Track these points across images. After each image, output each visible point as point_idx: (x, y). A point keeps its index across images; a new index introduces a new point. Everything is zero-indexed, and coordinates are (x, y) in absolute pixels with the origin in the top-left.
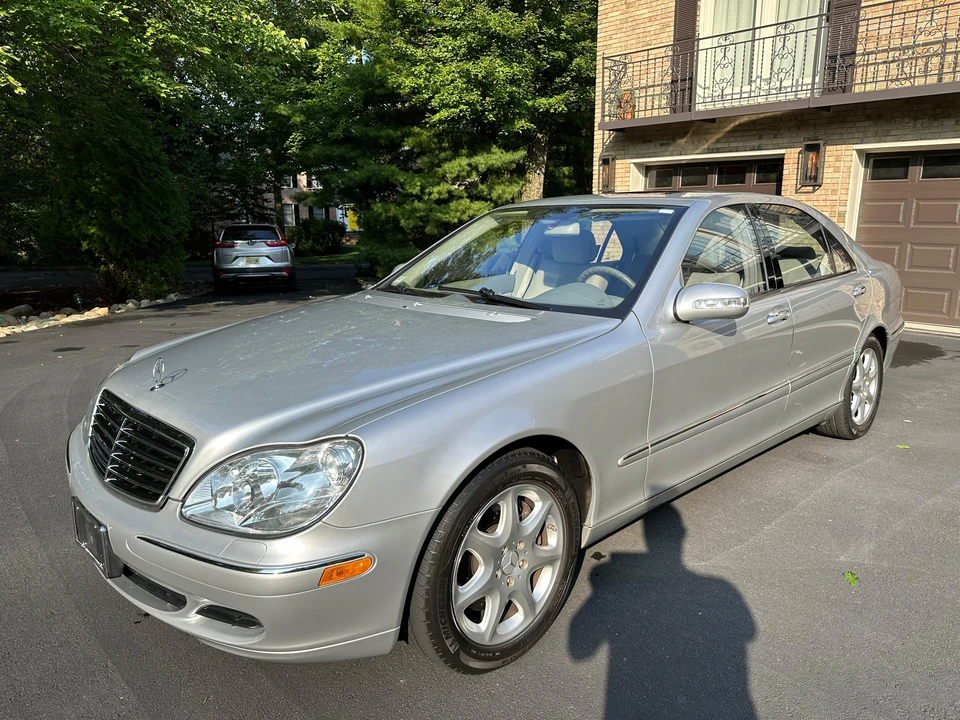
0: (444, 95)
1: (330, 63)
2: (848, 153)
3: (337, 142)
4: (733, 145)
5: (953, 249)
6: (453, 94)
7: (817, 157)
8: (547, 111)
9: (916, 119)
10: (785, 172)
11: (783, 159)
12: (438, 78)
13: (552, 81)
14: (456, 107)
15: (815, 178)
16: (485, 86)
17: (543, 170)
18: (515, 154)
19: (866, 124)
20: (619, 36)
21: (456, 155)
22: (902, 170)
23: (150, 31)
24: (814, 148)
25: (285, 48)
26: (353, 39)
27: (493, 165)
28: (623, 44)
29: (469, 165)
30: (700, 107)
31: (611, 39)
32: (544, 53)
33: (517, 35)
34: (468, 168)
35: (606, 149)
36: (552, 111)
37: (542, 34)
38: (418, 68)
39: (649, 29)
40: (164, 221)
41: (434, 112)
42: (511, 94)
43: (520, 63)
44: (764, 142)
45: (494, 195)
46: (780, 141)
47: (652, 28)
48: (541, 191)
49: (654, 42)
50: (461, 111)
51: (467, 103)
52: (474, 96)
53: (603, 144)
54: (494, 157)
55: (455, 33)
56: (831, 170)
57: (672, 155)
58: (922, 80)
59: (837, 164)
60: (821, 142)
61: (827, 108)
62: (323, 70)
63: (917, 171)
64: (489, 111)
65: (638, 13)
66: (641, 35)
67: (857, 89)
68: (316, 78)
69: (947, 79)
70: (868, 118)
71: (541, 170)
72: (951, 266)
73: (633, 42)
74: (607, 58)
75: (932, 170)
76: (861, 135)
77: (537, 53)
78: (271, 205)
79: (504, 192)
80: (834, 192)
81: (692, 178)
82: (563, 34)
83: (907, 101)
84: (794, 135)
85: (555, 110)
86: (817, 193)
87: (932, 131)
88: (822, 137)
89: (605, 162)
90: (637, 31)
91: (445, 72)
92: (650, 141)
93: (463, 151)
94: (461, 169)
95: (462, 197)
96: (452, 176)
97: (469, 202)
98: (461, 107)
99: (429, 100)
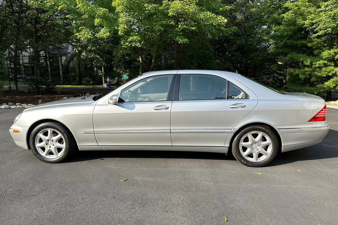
93: (335, 47)
94: (329, 54)
95: (331, 66)
96: (325, 57)
97: (333, 68)
98: (328, 29)
99: (315, 28)
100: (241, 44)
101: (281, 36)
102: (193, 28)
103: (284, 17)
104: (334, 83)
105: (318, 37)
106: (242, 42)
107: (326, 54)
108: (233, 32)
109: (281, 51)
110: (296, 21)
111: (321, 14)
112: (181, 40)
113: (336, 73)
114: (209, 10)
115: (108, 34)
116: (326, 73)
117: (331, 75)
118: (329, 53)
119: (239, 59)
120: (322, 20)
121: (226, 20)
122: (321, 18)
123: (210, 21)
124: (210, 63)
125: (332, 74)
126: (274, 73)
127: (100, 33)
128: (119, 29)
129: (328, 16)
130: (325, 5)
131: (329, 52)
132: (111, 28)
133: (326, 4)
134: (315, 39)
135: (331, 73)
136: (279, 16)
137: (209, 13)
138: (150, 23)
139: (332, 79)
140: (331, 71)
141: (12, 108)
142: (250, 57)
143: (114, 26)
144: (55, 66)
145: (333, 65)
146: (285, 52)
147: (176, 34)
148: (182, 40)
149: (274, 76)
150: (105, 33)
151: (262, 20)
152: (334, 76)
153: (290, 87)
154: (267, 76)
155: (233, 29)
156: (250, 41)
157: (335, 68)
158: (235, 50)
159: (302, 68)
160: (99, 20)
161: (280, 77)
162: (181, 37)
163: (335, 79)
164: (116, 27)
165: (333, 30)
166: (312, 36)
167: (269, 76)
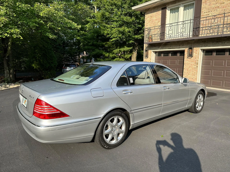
0: (114, 35)
1: (90, 28)
2: (199, 49)
3: (91, 45)
4: (174, 47)
5: (223, 71)
6: (116, 35)
7: (192, 50)
8: (137, 38)
9: (213, 42)
10: (185, 54)
11: (184, 51)
12: (113, 32)
13: (138, 31)
14: (116, 38)
15: (191, 55)
16: (123, 33)
17: (137, 51)
18: (130, 48)
19: (202, 43)
20: (149, 23)
21: (116, 48)
22: (211, 53)
23: (48, 25)
24: (191, 48)
25: (76, 27)
26: (95, 23)
27: (125, 50)
28: (150, 25)
29: (119, 50)
30: (166, 39)
31: (148, 24)
32: (137, 25)
33: (130, 22)
34: (119, 51)
35: (146, 48)
36: (138, 38)
37: (136, 21)
38: (108, 29)
39: (155, 22)
40: (52, 63)
41: (111, 39)
42: (128, 35)
43: (131, 28)
44: (180, 47)
45: (125, 57)
46: (184, 47)
47: (156, 22)
48: (136, 56)
49: (157, 25)
50: (117, 39)
51: (119, 37)
52: (120, 35)
53: (146, 47)
54: (125, 48)
55: (117, 21)
56: (195, 53)
57: (161, 49)
58: (214, 34)
59: (196, 52)
60: (192, 47)
61: (194, 40)
62: (88, 29)
63: (214, 54)
64: (124, 38)
65: (153, 18)
66: (154, 23)
67: (200, 36)
68: (86, 31)
69: (219, 34)
70: (203, 42)
71: (136, 51)
72: (222, 75)
73: (152, 25)
74: (146, 28)
75: (218, 53)
76: (201, 46)
77: (135, 26)
78: (78, 59)
79: (127, 56)
80: (196, 58)
81: (166, 54)
82: (141, 21)
83: (211, 38)
84: (187, 45)
85: (139, 38)
86: (192, 58)
87: (217, 45)
88: (193, 46)
89: (146, 51)
90: (153, 22)
91: (114, 30)
92: (156, 46)
99: (110, 36)
107: (116, 51)
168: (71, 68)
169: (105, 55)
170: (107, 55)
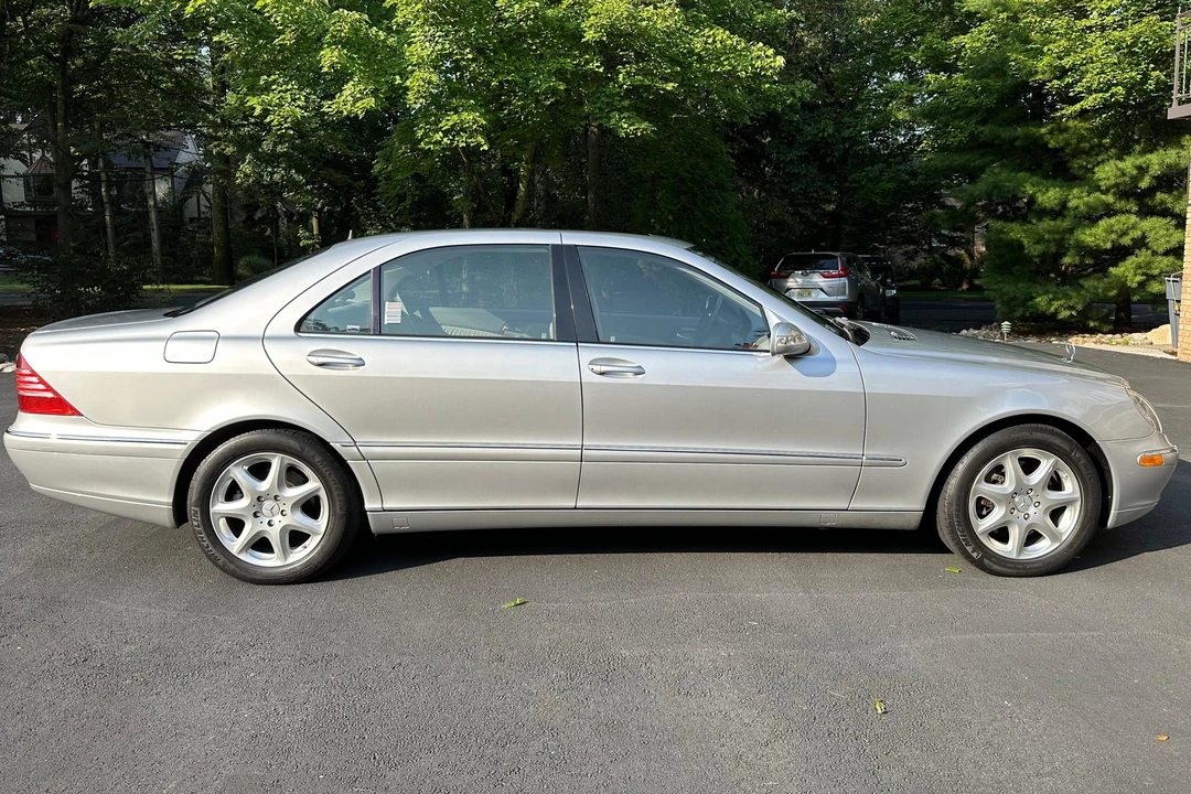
14: (1104, 90)
50: (1113, 95)
93: (1137, 148)
94: (1119, 173)
95: (1129, 212)
96: (1108, 183)
97: (1133, 219)
98: (1114, 90)
99: (1070, 86)
100: (822, 138)
101: (958, 109)
102: (670, 86)
103: (964, 46)
104: (1139, 271)
105: (1083, 114)
106: (824, 131)
107: (1107, 172)
108: (800, 99)
109: (958, 160)
110: (1007, 60)
111: (1090, 37)
112: (626, 126)
113: (1144, 237)
114: (720, 23)
115: (371, 102)
116: (1113, 236)
117: (1130, 243)
118: (1118, 169)
119: (816, 191)
120: (1095, 59)
121: (780, 61)
122: (1089, 52)
123: (726, 63)
124: (718, 203)
125: (1133, 239)
126: (930, 237)
127: (339, 99)
128: (408, 83)
129: (1112, 47)
130: (1102, 9)
131: (1121, 165)
132: (378, 82)
133: (1105, 7)
134: (1071, 123)
135: (1129, 237)
136: (946, 40)
137: (721, 34)
138: (517, 64)
139: (1134, 257)
140: (1128, 229)
141: (5, 371)
142: (852, 182)
143: (391, 74)
144: (129, 213)
145: (1135, 208)
146: (972, 165)
147: (608, 103)
148: (629, 127)
149: (931, 248)
150: (356, 100)
151: (889, 54)
152: (1139, 249)
153: (995, 287)
154: (905, 248)
155: (801, 90)
156: (849, 128)
157: (1141, 219)
158: (801, 156)
159: (1034, 221)
160: (336, 53)
161: (951, 253)
162: (626, 114)
163: (1143, 258)
164: (398, 77)
165: (1129, 93)
166: (1063, 112)
167: (912, 247)
168: (807, 274)
169: (1040, 199)
170: (1050, 196)
